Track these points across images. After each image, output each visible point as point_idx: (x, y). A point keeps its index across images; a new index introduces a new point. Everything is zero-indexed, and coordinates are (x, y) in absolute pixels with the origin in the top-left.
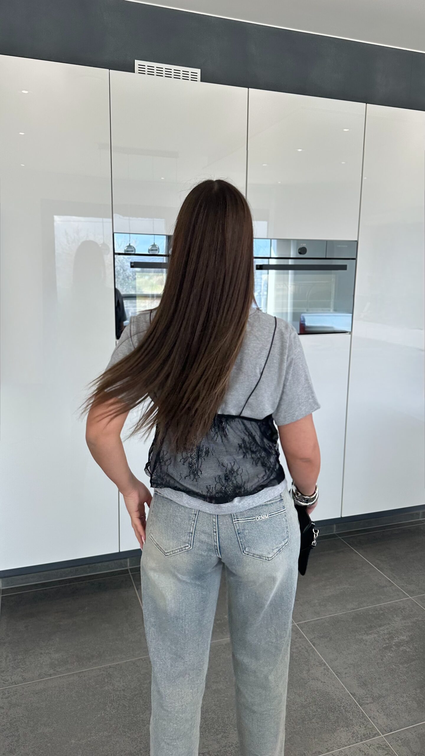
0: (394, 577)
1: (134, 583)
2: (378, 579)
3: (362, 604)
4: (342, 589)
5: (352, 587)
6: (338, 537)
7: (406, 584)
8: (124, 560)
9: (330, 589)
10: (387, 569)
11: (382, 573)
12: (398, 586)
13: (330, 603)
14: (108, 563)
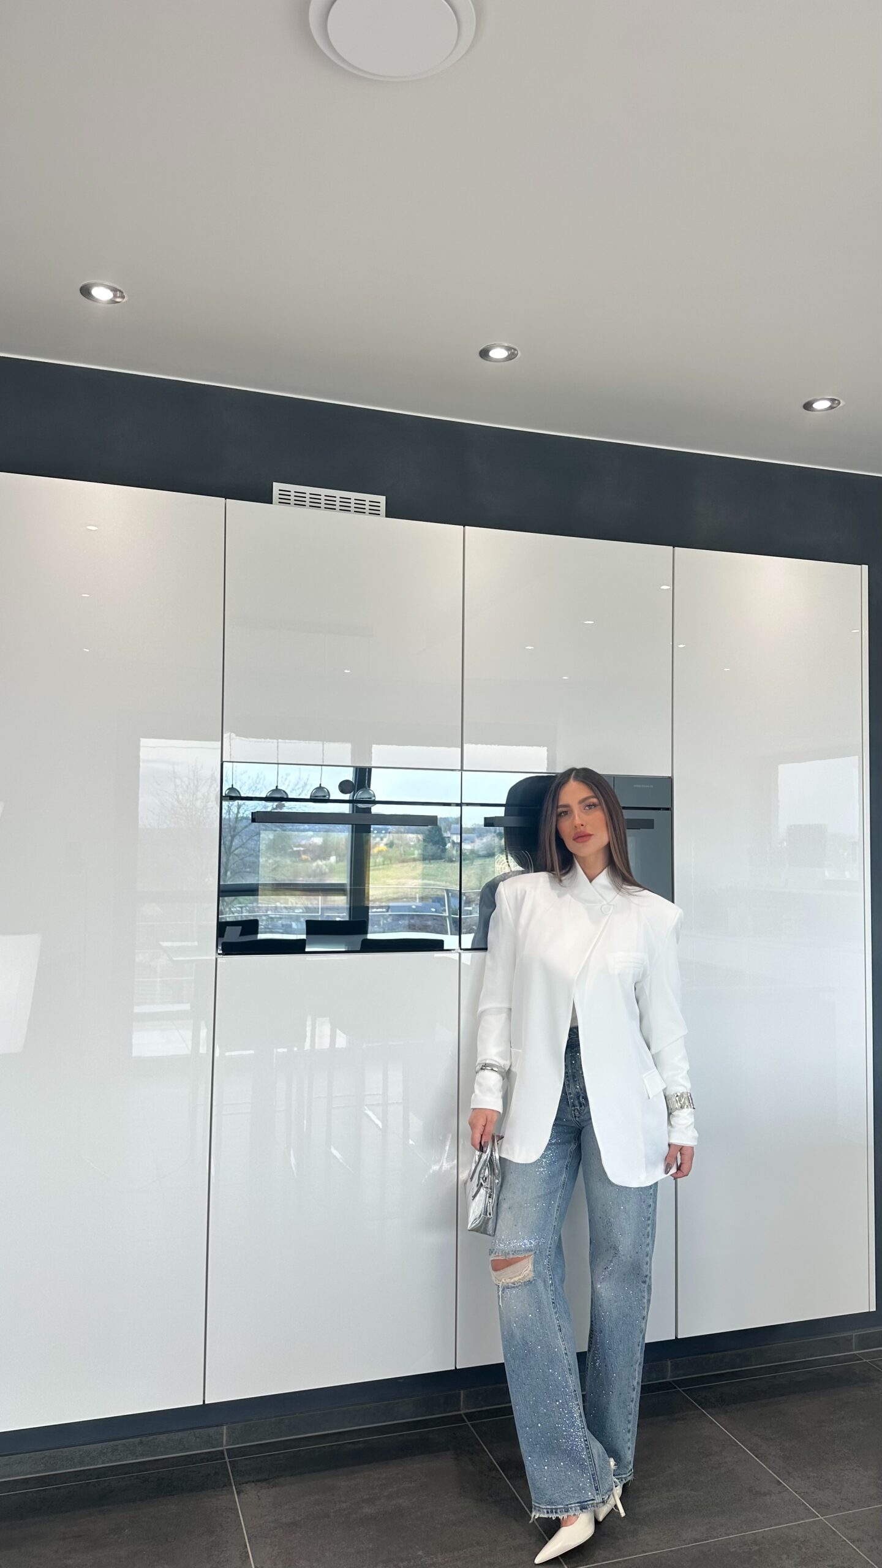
0: (789, 1473)
1: (234, 1479)
3: (714, 1530)
4: (674, 1498)
5: (697, 1493)
6: (675, 1388)
7: (812, 1489)
9: (649, 1497)
10: (774, 1455)
11: (763, 1464)
12: (796, 1492)
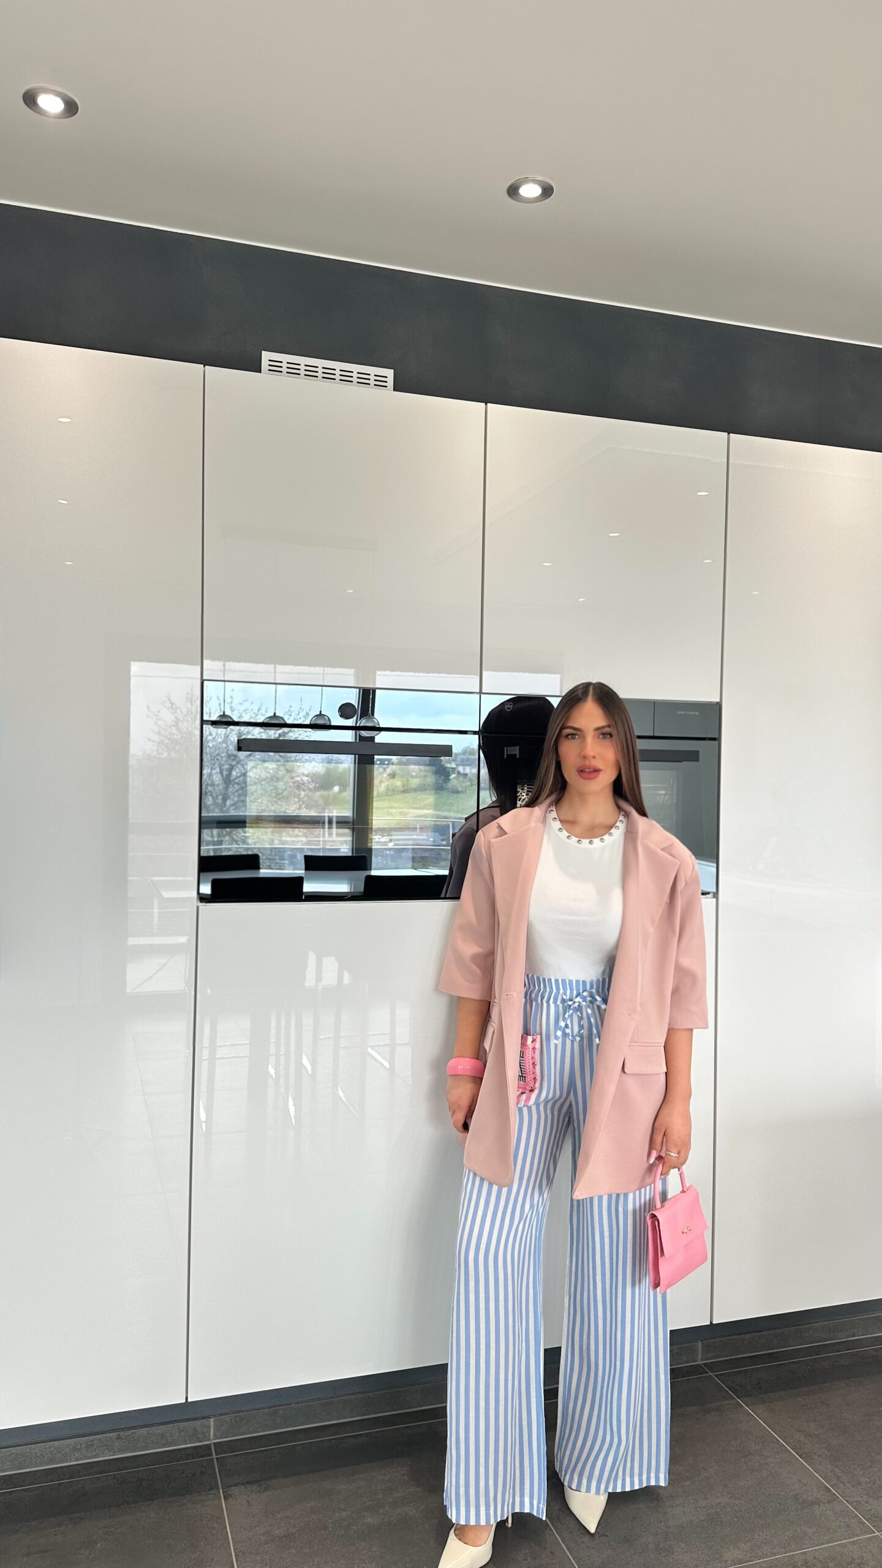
0: (838, 1478)
1: (221, 1480)
2: (800, 1481)
3: (760, 1549)
4: (713, 1509)
5: (737, 1502)
6: (707, 1373)
7: (865, 1497)
8: (202, 1420)
9: (684, 1507)
10: (820, 1456)
11: (808, 1467)
12: (847, 1501)
13: (683, 1545)
14: (163, 1427)
